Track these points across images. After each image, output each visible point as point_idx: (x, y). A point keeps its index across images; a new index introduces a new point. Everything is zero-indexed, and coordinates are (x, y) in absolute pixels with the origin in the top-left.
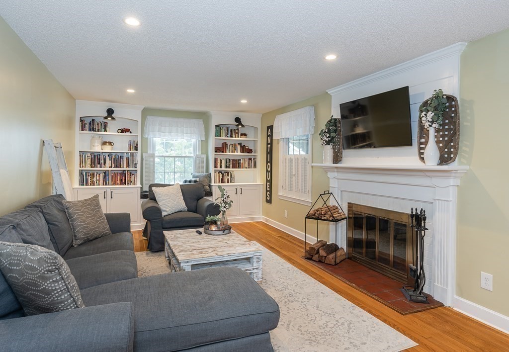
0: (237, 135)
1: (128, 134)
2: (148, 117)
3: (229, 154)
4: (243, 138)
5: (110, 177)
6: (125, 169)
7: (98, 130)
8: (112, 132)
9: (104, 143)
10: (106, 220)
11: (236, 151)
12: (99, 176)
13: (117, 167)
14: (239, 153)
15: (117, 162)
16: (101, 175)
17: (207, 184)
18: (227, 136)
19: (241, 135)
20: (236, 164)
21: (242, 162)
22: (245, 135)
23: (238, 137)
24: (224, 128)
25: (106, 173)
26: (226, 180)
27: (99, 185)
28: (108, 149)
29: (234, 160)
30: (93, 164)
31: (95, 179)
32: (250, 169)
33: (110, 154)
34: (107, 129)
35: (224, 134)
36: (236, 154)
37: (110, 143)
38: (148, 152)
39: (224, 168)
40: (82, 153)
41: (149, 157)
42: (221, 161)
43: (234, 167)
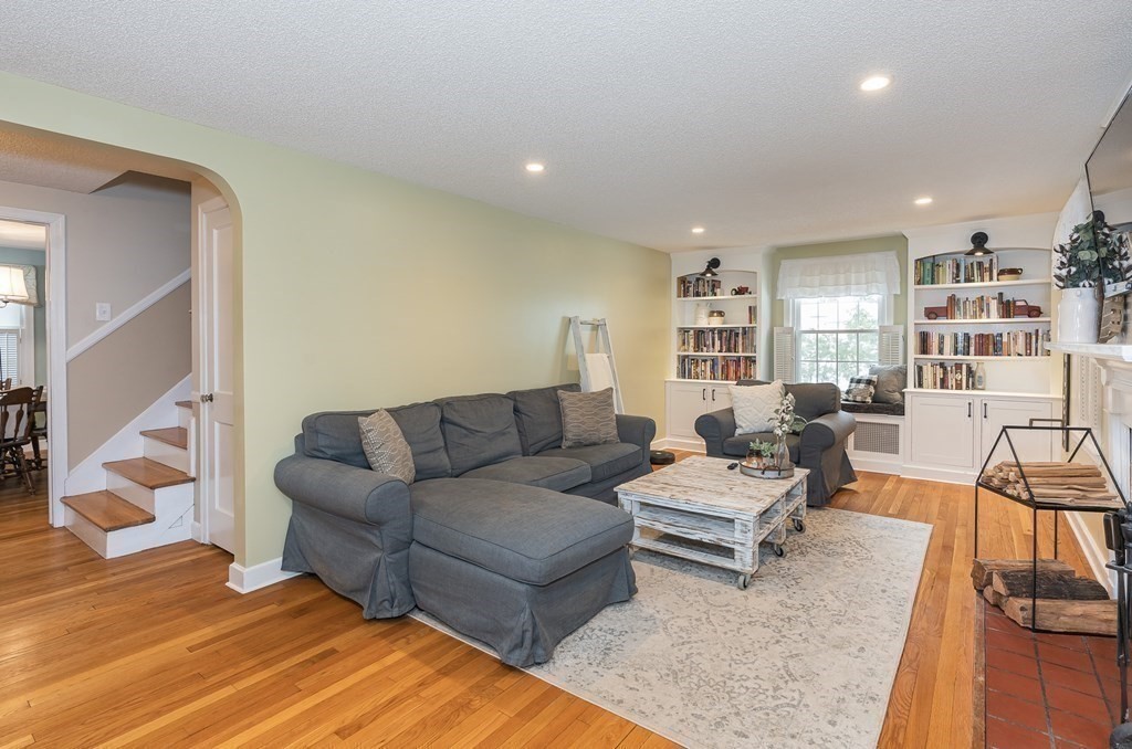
0: (987, 275)
1: (747, 296)
2: (783, 262)
3: (965, 324)
4: (1007, 281)
5: (720, 367)
6: (740, 354)
7: (705, 295)
8: (724, 296)
9: (711, 314)
10: (614, 423)
11: (984, 314)
12: (705, 365)
13: (729, 350)
14: (995, 317)
15: (729, 344)
16: (708, 363)
17: (895, 388)
18: (956, 279)
19: (1001, 273)
20: (989, 345)
21: (1005, 339)
22: (1014, 272)
23: (991, 279)
24: (949, 262)
25: (714, 361)
26: (951, 382)
27: (705, 378)
28: (716, 323)
29: (981, 336)
30: (698, 347)
31: (699, 370)
32: (1033, 357)
33: (721, 331)
34: (718, 291)
35: (949, 276)
36: (984, 320)
37: (721, 314)
38: (785, 325)
39: (948, 355)
40: (684, 331)
41: (784, 332)
42: (942, 338)
43: (981, 351)
